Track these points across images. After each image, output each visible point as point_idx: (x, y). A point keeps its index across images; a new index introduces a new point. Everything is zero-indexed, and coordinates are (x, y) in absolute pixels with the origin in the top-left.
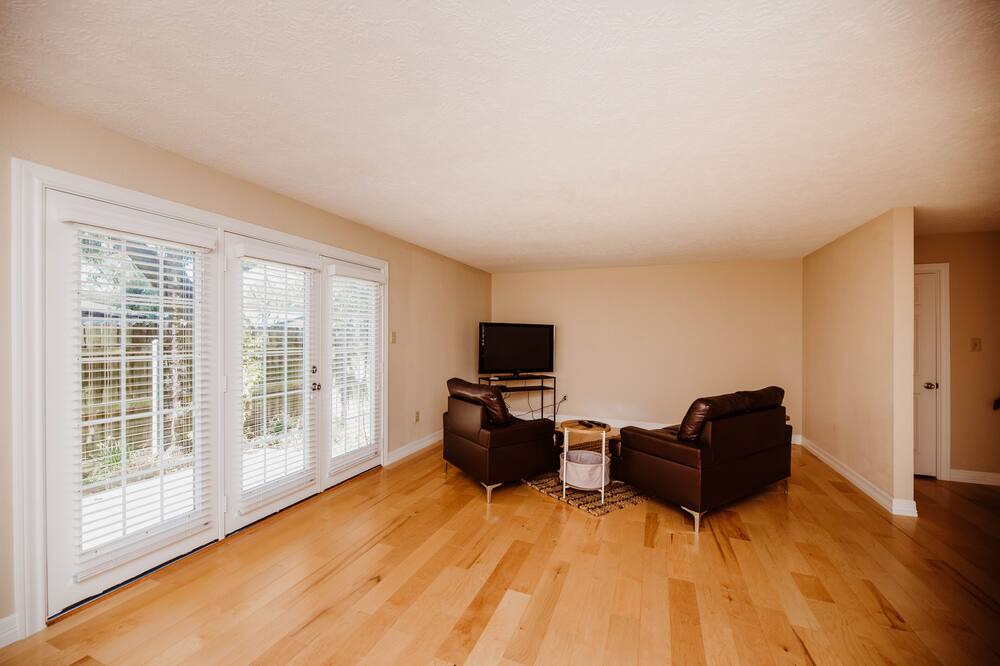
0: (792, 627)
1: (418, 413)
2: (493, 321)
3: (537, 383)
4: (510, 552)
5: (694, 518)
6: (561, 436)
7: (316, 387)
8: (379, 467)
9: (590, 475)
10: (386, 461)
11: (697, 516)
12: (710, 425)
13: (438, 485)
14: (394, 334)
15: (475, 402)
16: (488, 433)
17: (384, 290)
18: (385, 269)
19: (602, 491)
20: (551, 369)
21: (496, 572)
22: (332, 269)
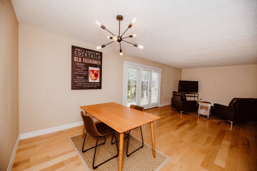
0: (247, 139)
1: (165, 98)
2: (182, 80)
3: (193, 95)
4: (186, 121)
5: (231, 123)
6: (198, 105)
7: (150, 91)
8: (158, 107)
9: (205, 112)
10: (159, 106)
11: (232, 122)
12: (237, 104)
13: (170, 111)
14: (161, 83)
15: (179, 95)
16: (182, 101)
17: (160, 74)
18: (160, 71)
19: (208, 116)
20: (197, 92)
21: (184, 122)
22: (153, 71)
